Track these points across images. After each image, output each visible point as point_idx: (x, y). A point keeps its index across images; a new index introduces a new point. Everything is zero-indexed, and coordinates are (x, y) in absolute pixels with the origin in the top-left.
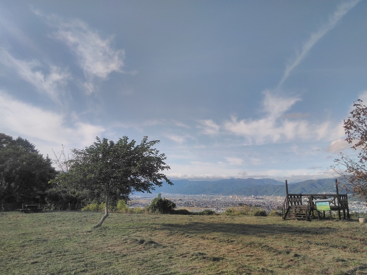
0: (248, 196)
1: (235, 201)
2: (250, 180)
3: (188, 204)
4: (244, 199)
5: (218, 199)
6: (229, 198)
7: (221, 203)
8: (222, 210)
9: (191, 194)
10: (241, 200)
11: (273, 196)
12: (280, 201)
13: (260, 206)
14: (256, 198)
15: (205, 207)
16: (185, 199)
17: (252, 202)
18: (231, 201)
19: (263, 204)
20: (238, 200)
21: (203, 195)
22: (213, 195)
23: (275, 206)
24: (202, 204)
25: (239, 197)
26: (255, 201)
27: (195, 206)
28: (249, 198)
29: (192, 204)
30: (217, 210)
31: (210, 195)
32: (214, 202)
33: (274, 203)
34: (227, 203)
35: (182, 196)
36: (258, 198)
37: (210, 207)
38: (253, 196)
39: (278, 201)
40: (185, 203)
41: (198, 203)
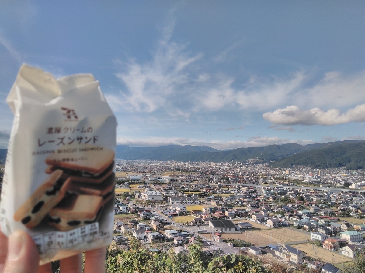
0: (185, 162)
1: (173, 166)
2: (188, 147)
3: (126, 169)
4: (181, 164)
5: (156, 164)
6: (167, 163)
7: (159, 168)
8: (159, 175)
9: (130, 159)
10: (178, 165)
11: (208, 162)
12: (214, 166)
13: (195, 171)
14: (193, 164)
15: (143, 172)
16: (123, 164)
17: (188, 168)
18: (169, 166)
19: (198, 169)
20: (175, 165)
21: (142, 160)
22: (152, 160)
23: (208, 171)
24: (140, 169)
25: (177, 163)
26: (191, 166)
27: (132, 171)
28: (185, 164)
29: (129, 169)
30: (154, 175)
31: (149, 160)
32: (152, 167)
33: (208, 169)
34: (164, 169)
35: (121, 160)
36: (194, 164)
37: (147, 172)
38: (189, 162)
39: (212, 167)
40: (123, 168)
41: (136, 168)
